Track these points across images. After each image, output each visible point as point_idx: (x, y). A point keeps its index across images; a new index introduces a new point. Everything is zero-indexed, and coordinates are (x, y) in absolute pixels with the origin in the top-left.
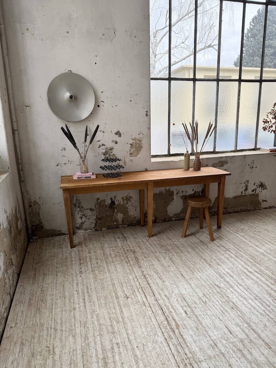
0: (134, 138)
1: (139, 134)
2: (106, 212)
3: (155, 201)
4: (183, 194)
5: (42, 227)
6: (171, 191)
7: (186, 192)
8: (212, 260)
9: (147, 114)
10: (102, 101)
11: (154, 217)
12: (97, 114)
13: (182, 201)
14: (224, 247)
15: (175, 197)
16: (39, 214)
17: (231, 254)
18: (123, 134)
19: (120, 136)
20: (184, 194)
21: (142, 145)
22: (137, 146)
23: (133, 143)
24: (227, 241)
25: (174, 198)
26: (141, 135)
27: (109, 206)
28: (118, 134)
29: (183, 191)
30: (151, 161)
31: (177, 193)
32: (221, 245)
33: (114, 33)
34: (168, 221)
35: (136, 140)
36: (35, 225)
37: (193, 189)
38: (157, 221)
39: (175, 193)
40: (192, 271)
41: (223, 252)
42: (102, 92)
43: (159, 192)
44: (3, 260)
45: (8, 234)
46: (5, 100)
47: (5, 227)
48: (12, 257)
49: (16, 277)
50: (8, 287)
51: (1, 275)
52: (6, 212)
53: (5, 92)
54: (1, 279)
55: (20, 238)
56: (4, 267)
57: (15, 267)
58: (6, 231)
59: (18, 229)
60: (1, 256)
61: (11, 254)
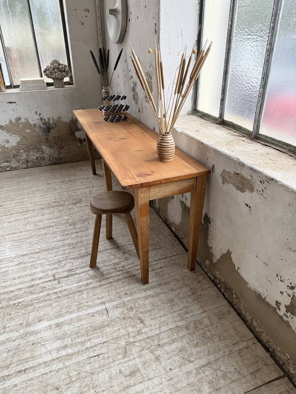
0: (147, 71)
1: (150, 66)
4: (183, 200)
7: (186, 199)
8: (36, 259)
9: (156, 29)
10: (131, 13)
13: (181, 209)
14: (67, 277)
17: (43, 281)
21: (152, 86)
24: (87, 285)
32: (76, 274)
35: (148, 75)
40: (19, 241)
41: (50, 273)
44: (18, 141)
45: (40, 130)
46: (81, 22)
47: (32, 123)
48: (43, 147)
49: (48, 162)
50: (22, 159)
51: (7, 145)
52: (38, 114)
53: (87, 13)
54: (7, 148)
55: (79, 145)
56: (20, 145)
57: (50, 156)
58: (33, 126)
59: (76, 136)
60: (14, 137)
61: (43, 145)
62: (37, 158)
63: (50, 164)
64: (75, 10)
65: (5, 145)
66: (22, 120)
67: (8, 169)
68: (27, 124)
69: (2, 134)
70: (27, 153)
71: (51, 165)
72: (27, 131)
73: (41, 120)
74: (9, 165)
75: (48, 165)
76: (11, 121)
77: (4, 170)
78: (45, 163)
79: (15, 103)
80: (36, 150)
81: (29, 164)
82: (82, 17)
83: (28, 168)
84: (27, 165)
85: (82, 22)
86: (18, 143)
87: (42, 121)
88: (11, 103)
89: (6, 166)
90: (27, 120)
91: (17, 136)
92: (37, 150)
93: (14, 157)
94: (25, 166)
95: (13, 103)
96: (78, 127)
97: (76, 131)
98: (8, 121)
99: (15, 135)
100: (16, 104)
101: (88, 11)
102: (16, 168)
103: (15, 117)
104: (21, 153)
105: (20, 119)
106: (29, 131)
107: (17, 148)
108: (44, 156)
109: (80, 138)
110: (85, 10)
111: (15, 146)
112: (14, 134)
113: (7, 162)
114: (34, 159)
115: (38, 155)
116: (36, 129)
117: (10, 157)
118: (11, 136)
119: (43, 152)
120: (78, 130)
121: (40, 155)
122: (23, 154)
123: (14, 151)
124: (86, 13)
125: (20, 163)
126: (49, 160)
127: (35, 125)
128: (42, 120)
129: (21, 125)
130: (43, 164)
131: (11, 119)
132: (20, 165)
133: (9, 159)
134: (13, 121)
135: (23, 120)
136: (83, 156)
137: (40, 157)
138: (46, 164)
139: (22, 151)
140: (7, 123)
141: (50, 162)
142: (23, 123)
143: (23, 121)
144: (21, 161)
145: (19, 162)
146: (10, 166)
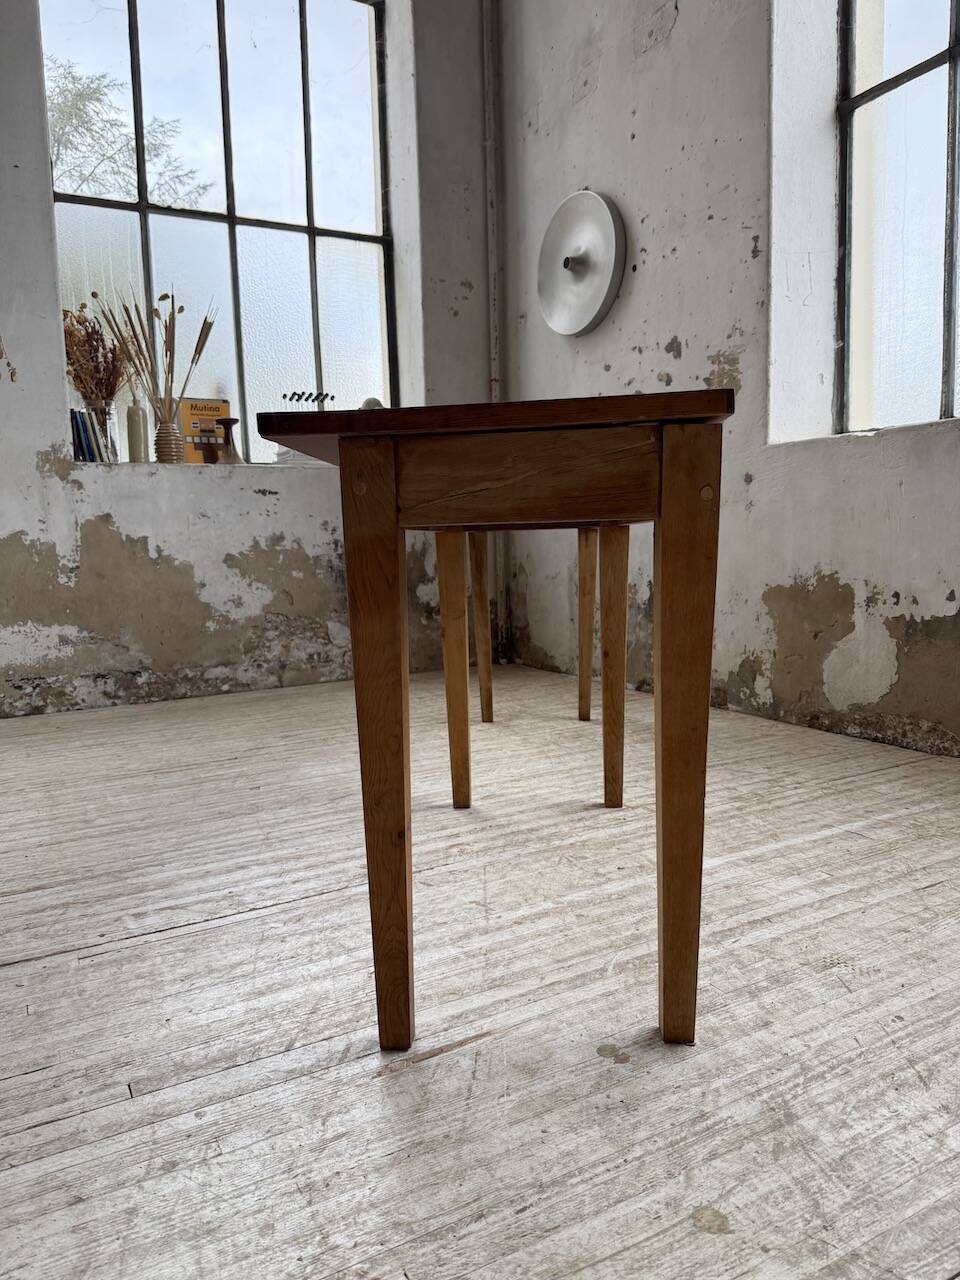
0: (713, 352)
1: (729, 337)
2: (638, 629)
3: (778, 621)
4: (897, 611)
5: (529, 638)
6: (841, 583)
7: (915, 601)
9: (756, 247)
10: (644, 250)
11: (773, 691)
12: (630, 294)
13: (892, 644)
15: (859, 616)
16: (525, 599)
18: (687, 344)
19: (678, 355)
20: (904, 609)
21: (740, 376)
22: (725, 381)
23: (713, 373)
25: (854, 623)
26: (737, 339)
27: (645, 609)
28: (674, 348)
29: (896, 595)
30: (766, 443)
31: (871, 601)
33: (674, 8)
34: (829, 729)
35: (722, 359)
36: (520, 629)
37: (952, 592)
38: (782, 713)
39: (861, 595)
42: (642, 221)
43: (792, 582)
44: (267, 602)
45: (328, 575)
46: (452, 309)
47: (310, 552)
48: (330, 625)
49: (338, 672)
50: (269, 656)
51: (235, 614)
52: (330, 528)
53: (468, 290)
54: (235, 622)
55: (424, 622)
56: (269, 616)
57: (346, 652)
58: (312, 562)
59: (418, 598)
60: (257, 589)
61: (330, 619)
62: (311, 656)
63: (344, 677)
64: (442, 281)
65: (228, 611)
66: (285, 542)
67: (225, 687)
68: (298, 557)
69: (227, 578)
70: (284, 640)
71: (344, 680)
72: (295, 573)
73: (333, 546)
74: (231, 676)
75: (338, 680)
76: (256, 543)
77: (215, 690)
78: (331, 672)
79: (276, 493)
80: (308, 634)
81: (288, 675)
82: (456, 298)
83: (282, 687)
84: (280, 681)
85: (455, 309)
86: (266, 609)
87: (336, 550)
88: (263, 492)
89: (223, 676)
90: (299, 544)
91: (265, 587)
92: (312, 634)
93: (247, 652)
94: (273, 679)
95: (270, 493)
96: (425, 571)
97: (420, 582)
98: (249, 543)
99: (260, 585)
100: (277, 496)
101: (470, 286)
102: (248, 685)
103: (269, 533)
104: (270, 638)
105: (281, 538)
106: (301, 575)
107: (258, 625)
108: (329, 651)
109: (428, 604)
110: (462, 284)
111: (256, 618)
112: (258, 580)
113: (225, 664)
114: (302, 660)
115: (314, 647)
116: (318, 571)
117: (237, 649)
118: (250, 585)
119: (329, 640)
120: (424, 578)
121: (320, 649)
122: (272, 644)
123: (250, 634)
124: (464, 291)
125: (263, 670)
126: (342, 665)
127: (317, 558)
128: (336, 546)
129: (281, 557)
130: (323, 675)
131: (258, 538)
132: (261, 676)
133: (231, 657)
134: (263, 544)
135: (287, 544)
136: (431, 658)
137: (319, 654)
138: (333, 678)
139: (271, 634)
140: (245, 549)
141: (344, 671)
142: (288, 550)
143: (288, 547)
144: (265, 665)
145: (259, 666)
146: (231, 680)
